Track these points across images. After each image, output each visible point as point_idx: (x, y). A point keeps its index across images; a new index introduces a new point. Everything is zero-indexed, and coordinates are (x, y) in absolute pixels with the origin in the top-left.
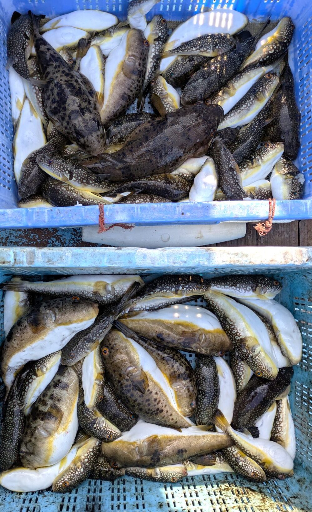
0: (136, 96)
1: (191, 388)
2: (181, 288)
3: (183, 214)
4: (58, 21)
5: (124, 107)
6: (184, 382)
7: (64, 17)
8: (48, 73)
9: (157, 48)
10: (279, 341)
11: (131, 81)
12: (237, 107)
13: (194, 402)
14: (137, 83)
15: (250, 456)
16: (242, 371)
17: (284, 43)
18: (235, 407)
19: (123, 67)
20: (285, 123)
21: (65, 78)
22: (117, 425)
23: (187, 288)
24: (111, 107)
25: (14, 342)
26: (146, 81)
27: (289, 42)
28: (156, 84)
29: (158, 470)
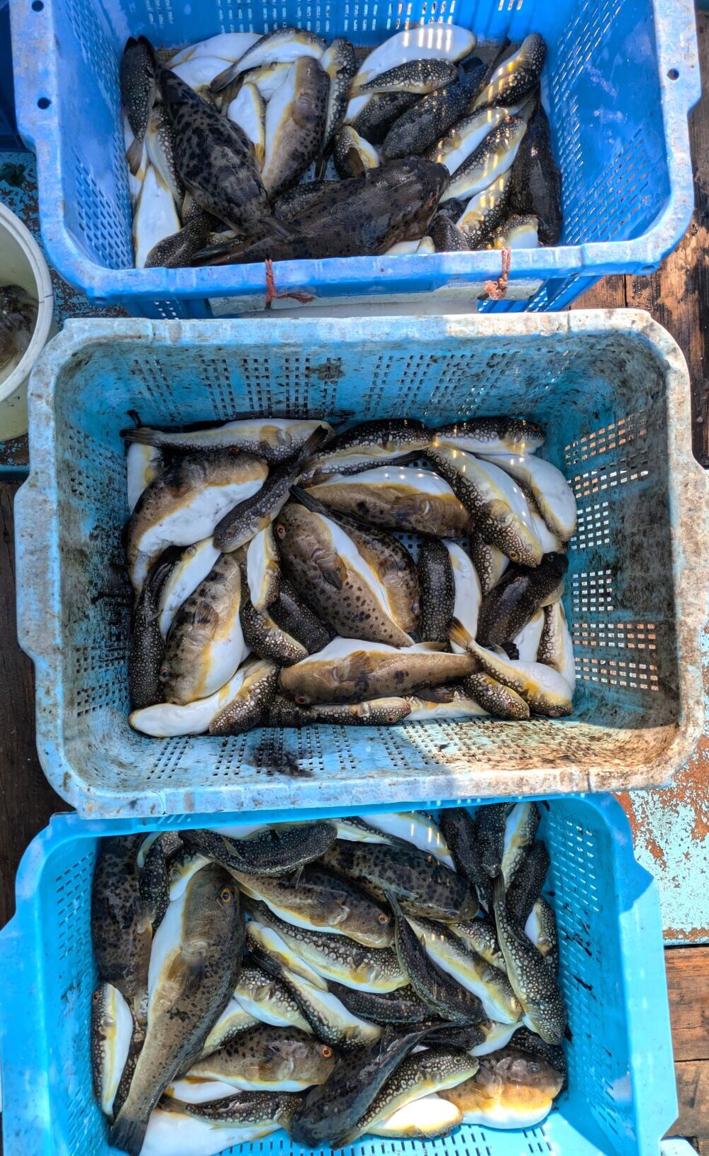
0: (312, 155)
1: (411, 583)
2: (391, 438)
3: (382, 270)
4: (193, 52)
5: (296, 171)
6: (400, 574)
7: (202, 44)
8: (182, 116)
9: (342, 83)
10: (542, 509)
11: (304, 131)
12: (465, 166)
13: (416, 605)
14: (313, 135)
15: (505, 683)
16: (488, 560)
17: (532, 70)
18: (480, 615)
19: (293, 111)
20: (539, 186)
21: (207, 121)
22: (303, 642)
23: (400, 437)
24: (276, 171)
25: (147, 512)
26: (327, 134)
27: (540, 69)
28: (342, 136)
29: (366, 705)
